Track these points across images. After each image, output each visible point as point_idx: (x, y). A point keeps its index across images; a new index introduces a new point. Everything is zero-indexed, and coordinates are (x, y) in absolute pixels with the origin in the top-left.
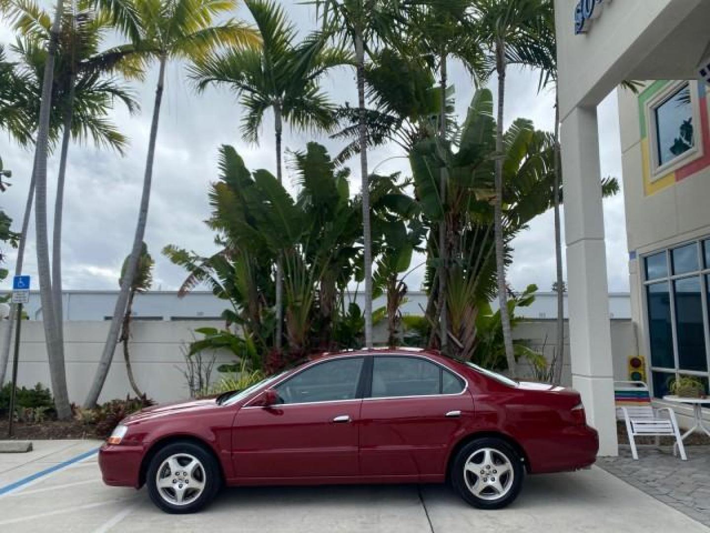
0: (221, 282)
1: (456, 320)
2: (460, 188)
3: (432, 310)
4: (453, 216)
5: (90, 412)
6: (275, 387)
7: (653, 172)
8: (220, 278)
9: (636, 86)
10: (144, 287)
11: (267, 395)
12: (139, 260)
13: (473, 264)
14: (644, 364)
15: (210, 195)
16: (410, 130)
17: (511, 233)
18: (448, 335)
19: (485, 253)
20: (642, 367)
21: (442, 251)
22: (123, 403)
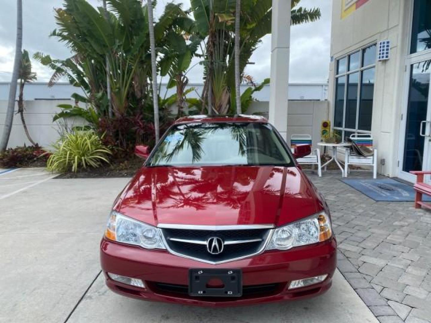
0: (74, 76)
1: (217, 101)
8: (74, 73)
10: (31, 79)
14: (330, 126)
15: (56, 17)
18: (212, 110)
20: (328, 127)
22: (21, 148)
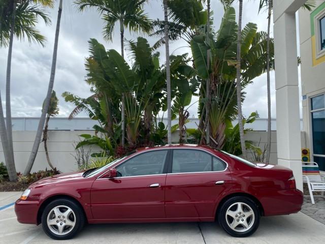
0: (93, 111)
1: (214, 131)
2: (218, 61)
3: (202, 126)
4: (214, 76)
5: (25, 177)
6: (116, 167)
7: (318, 53)
8: (93, 109)
9: (310, 7)
10: (55, 114)
11: (111, 172)
12: (51, 100)
13: (224, 101)
15: (86, 65)
16: (191, 33)
17: (243, 85)
18: (210, 139)
19: (230, 96)
20: (308, 154)
21: (207, 95)
22: (43, 172)
